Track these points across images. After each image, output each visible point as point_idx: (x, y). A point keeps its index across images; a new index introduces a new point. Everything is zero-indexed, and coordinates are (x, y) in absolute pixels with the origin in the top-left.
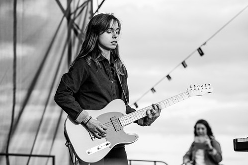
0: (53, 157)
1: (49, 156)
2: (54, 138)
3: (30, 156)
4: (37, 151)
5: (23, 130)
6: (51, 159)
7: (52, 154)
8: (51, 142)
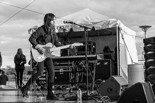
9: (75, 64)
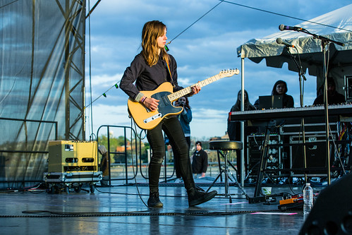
0: (56, 123)
1: (53, 122)
2: (57, 110)
3: (40, 122)
4: (45, 118)
5: (36, 104)
6: (54, 124)
7: (56, 121)
8: (54, 112)
9: (343, 126)
